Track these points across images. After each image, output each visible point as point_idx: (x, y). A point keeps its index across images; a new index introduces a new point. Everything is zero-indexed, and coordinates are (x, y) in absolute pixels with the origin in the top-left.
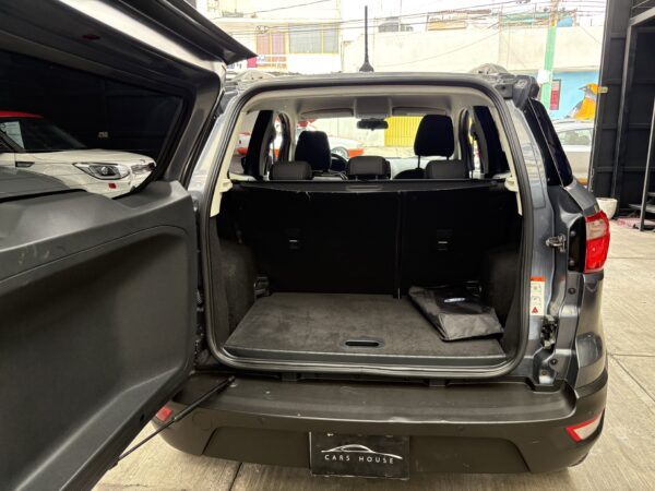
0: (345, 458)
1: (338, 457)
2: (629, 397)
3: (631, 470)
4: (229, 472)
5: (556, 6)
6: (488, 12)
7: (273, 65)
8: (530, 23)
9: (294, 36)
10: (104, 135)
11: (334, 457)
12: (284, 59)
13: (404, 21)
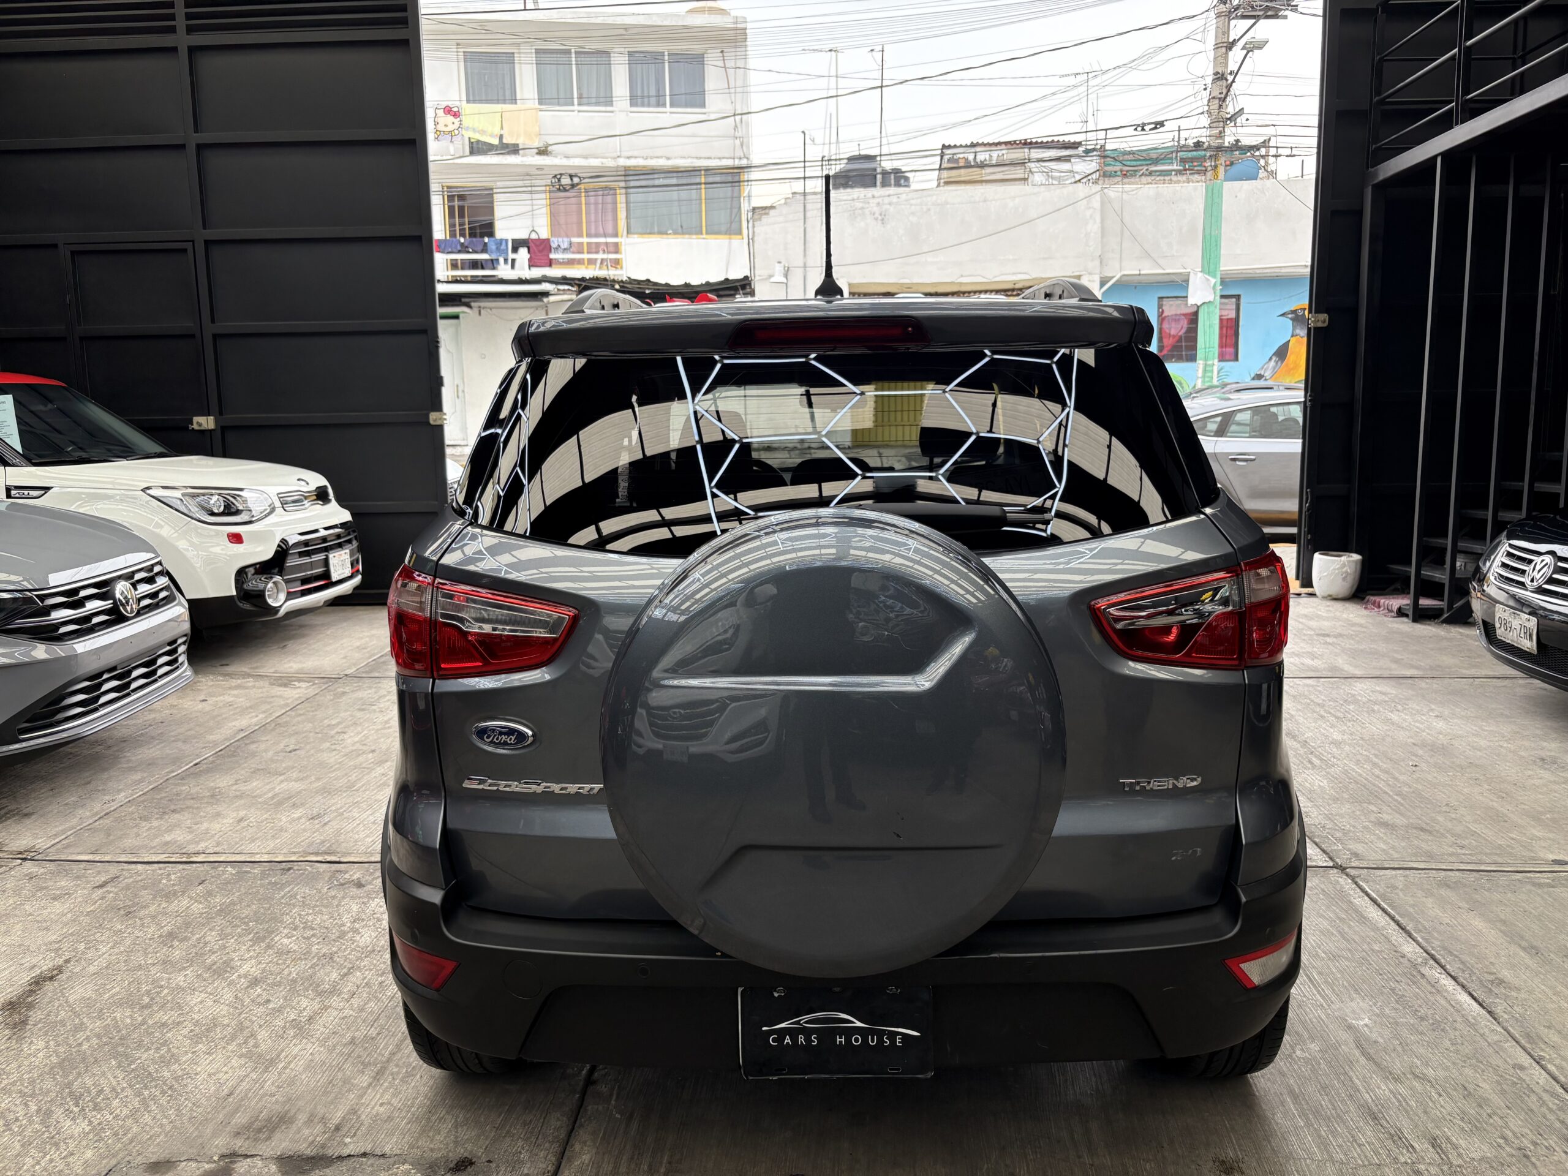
0: (808, 1040)
1: (794, 1039)
2: (1376, 947)
3: (1376, 1080)
4: (557, 1122)
5: (1221, 135)
6: (1075, 145)
7: (591, 262)
8: (1167, 173)
9: (636, 197)
10: (205, 422)
11: (788, 1040)
12: (616, 248)
13: (887, 165)
